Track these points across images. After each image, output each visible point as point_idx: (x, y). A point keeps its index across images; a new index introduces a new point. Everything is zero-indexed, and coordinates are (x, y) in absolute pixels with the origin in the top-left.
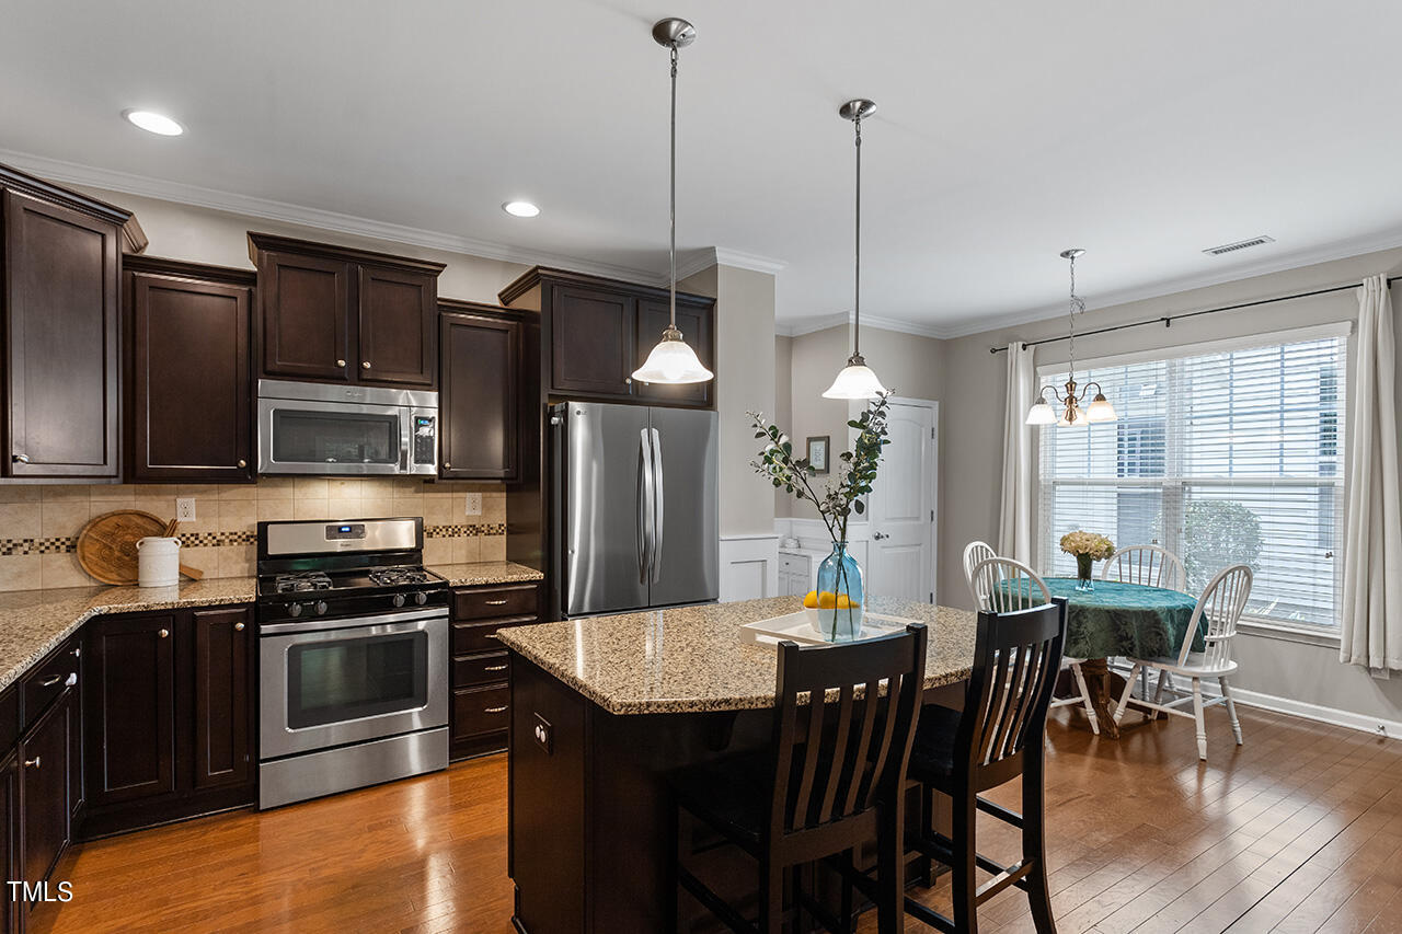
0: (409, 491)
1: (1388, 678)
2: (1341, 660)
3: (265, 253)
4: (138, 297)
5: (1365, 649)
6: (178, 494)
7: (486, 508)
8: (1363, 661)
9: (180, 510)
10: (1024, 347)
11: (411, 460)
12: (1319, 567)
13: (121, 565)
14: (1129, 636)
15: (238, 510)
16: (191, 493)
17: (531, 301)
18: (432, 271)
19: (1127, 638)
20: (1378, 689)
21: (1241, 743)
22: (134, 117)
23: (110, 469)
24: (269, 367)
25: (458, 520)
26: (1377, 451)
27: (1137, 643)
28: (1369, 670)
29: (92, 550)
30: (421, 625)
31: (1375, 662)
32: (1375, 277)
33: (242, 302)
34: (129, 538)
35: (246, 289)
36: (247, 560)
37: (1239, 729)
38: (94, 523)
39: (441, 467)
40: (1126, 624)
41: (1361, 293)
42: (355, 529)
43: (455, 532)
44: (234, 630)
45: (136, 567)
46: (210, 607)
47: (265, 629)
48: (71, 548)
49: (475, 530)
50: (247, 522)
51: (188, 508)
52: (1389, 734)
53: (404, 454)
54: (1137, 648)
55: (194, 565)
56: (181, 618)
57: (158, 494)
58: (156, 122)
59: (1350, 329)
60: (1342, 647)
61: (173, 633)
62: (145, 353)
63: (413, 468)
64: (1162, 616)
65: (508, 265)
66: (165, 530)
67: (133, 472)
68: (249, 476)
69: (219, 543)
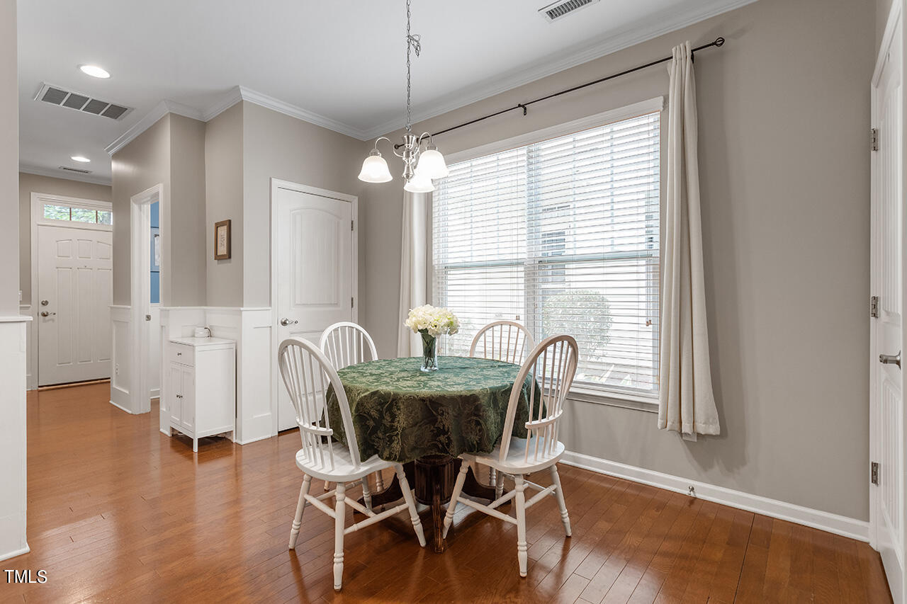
1: (696, 441)
2: (659, 426)
5: (678, 415)
8: (677, 428)
12: (641, 335)
14: (446, 429)
19: (444, 432)
20: (688, 451)
21: (570, 534)
26: (685, 218)
27: (453, 437)
28: (681, 433)
31: (686, 428)
32: (681, 45)
37: (567, 520)
40: (442, 414)
41: (672, 67)
52: (699, 496)
54: (454, 443)
59: (662, 104)
60: (660, 412)
64: (484, 401)
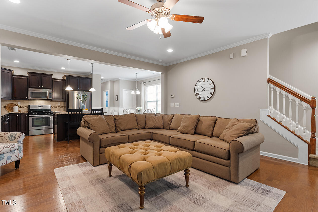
0: (49, 102)
3: (30, 74)
4: (14, 79)
6: (18, 101)
7: (61, 104)
9: (18, 103)
10: (143, 83)
11: (48, 98)
13: (11, 110)
15: (26, 104)
16: (20, 101)
17: (65, 78)
18: (52, 75)
22: (14, 61)
23: (11, 98)
24: (30, 87)
25: (56, 105)
29: (7, 108)
30: (49, 116)
33: (27, 79)
34: (12, 106)
35: (27, 78)
36: (27, 110)
38: (8, 105)
39: (53, 98)
42: (42, 106)
43: (56, 107)
44: (26, 116)
45: (13, 110)
46: (23, 113)
47: (29, 116)
48: (5, 107)
49: (59, 107)
50: (27, 105)
51: (19, 103)
53: (48, 97)
55: (20, 110)
56: (20, 114)
57: (16, 101)
58: (17, 61)
61: (19, 116)
62: (15, 85)
63: (49, 98)
65: (64, 73)
66: (16, 106)
67: (13, 99)
68: (27, 99)
69: (23, 107)
